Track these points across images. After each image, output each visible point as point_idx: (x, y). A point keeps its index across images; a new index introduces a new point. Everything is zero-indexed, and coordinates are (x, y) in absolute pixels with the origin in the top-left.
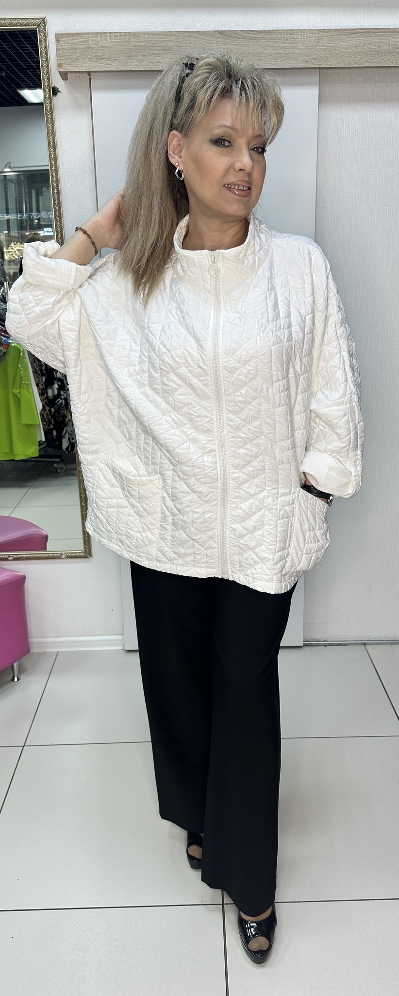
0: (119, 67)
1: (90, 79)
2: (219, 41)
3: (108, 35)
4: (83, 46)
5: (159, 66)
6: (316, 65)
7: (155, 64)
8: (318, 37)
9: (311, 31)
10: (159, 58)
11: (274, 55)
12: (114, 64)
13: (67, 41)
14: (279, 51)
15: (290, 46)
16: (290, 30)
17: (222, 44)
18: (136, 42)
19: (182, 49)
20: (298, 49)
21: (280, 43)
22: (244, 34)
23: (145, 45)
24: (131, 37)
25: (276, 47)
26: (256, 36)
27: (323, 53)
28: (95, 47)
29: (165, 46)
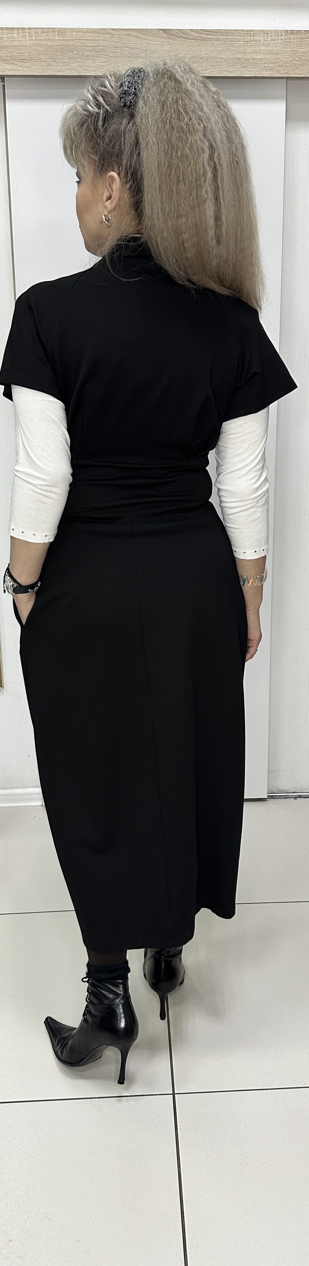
0: (41, 71)
1: (4, 86)
2: (165, 42)
3: (27, 31)
5: (90, 71)
6: (283, 74)
7: (85, 68)
8: (285, 40)
9: (277, 33)
10: (89, 61)
11: (231, 61)
12: (34, 67)
14: (237, 56)
15: (250, 50)
16: (251, 31)
17: (167, 45)
18: (61, 40)
19: (118, 51)
20: (260, 54)
21: (238, 47)
22: (195, 34)
23: (72, 45)
24: (55, 35)
25: (234, 50)
26: (210, 37)
27: (291, 59)
28: (11, 46)
29: (98, 46)
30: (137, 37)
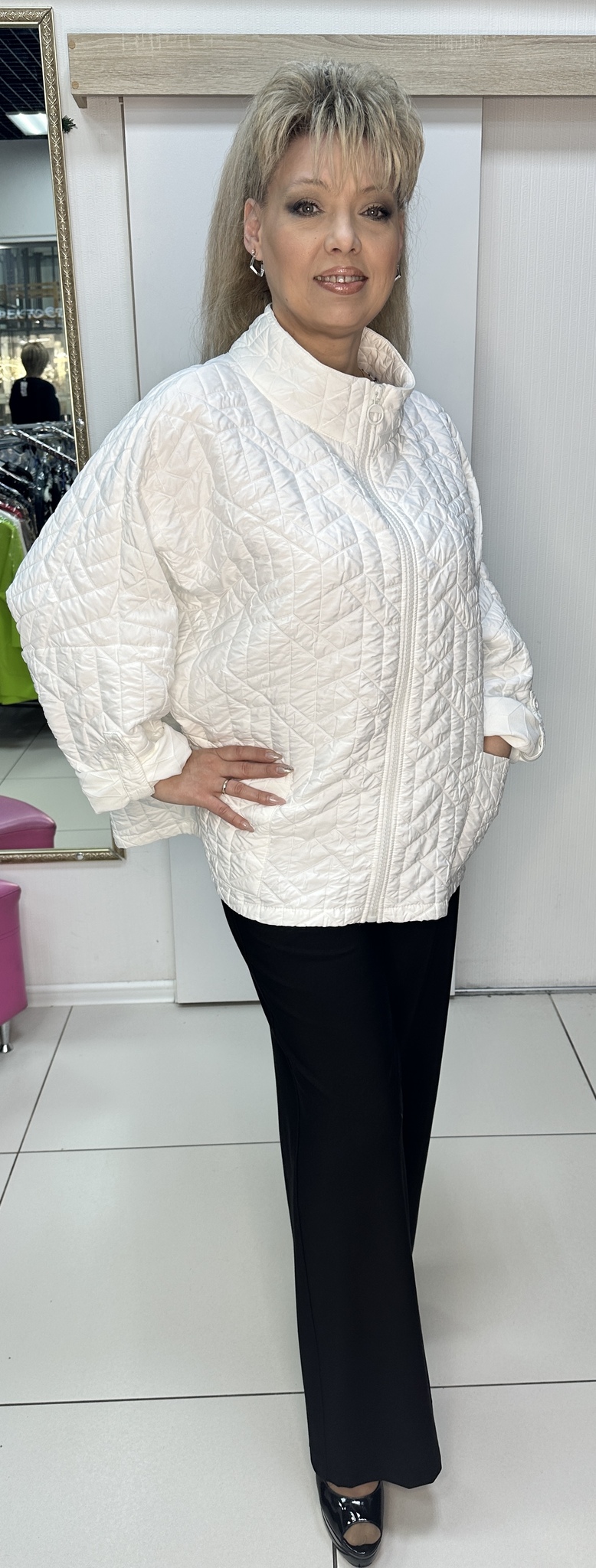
0: (169, 89)
1: (122, 106)
3: (151, 38)
4: (113, 55)
6: (478, 92)
7: (225, 85)
8: (481, 47)
9: (471, 38)
10: (231, 77)
11: (412, 75)
12: (160, 84)
13: (86, 46)
14: (419, 68)
15: (436, 60)
16: (437, 36)
18: (195, 49)
19: (268, 63)
20: (450, 65)
21: (421, 56)
22: (366, 41)
23: (209, 56)
24: (187, 43)
25: (416, 61)
26: (384, 44)
27: (488, 72)
28: (131, 58)
29: (241, 57)
30: (291, 45)
